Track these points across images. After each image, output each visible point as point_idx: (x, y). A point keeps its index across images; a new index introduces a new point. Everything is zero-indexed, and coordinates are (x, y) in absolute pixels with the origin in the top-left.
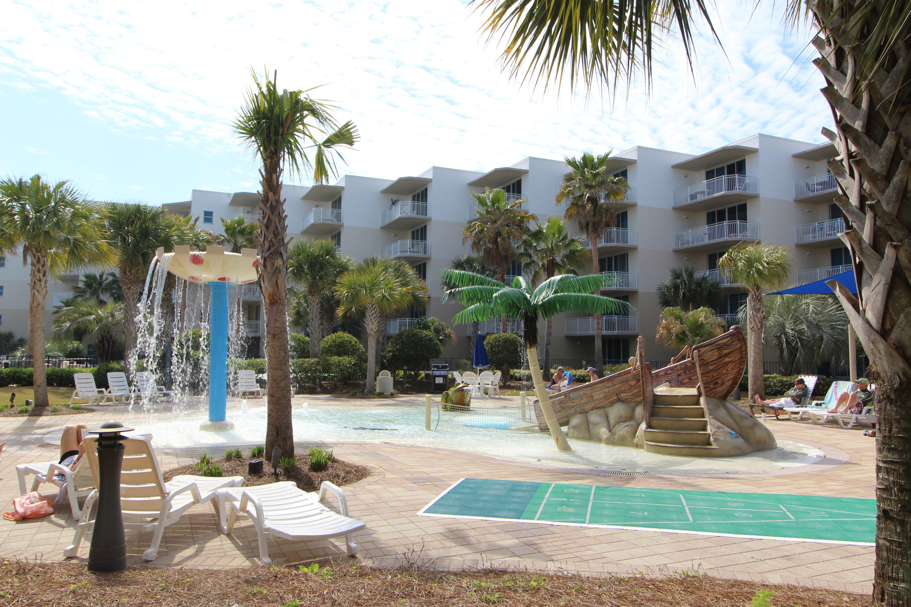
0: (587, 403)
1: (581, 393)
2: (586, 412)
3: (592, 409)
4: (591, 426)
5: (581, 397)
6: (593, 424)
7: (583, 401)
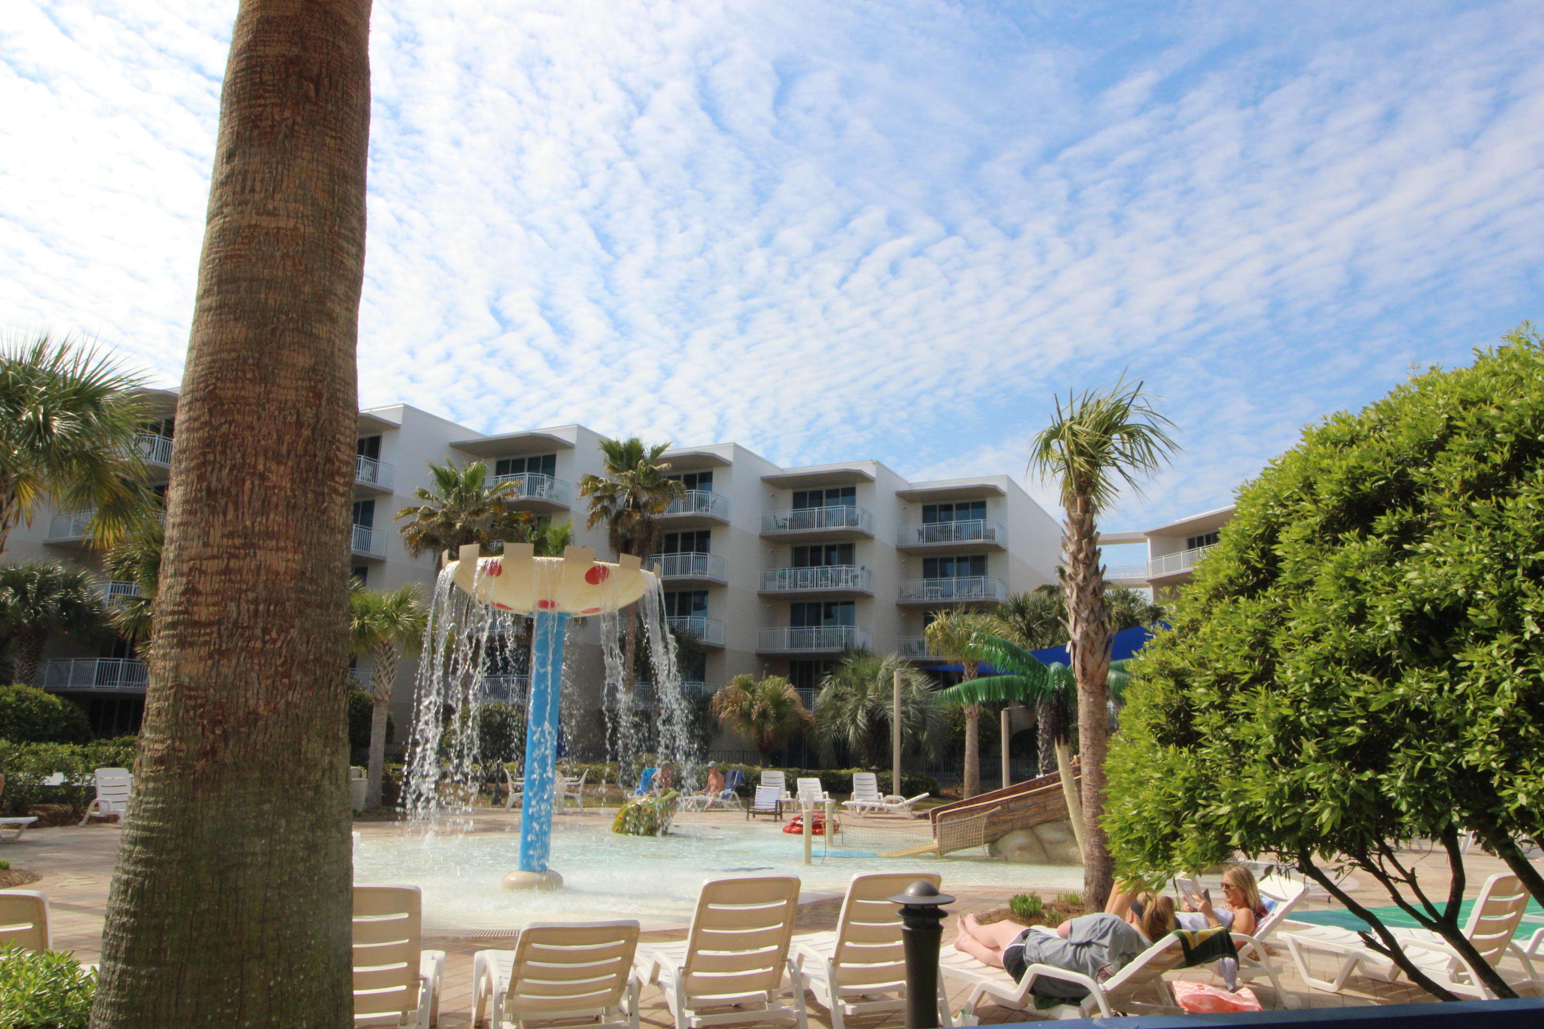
0: (1034, 815)
1: (1029, 802)
2: (1031, 828)
3: (1041, 823)
4: (1047, 846)
5: (1028, 808)
6: (1051, 843)
7: (1029, 813)
